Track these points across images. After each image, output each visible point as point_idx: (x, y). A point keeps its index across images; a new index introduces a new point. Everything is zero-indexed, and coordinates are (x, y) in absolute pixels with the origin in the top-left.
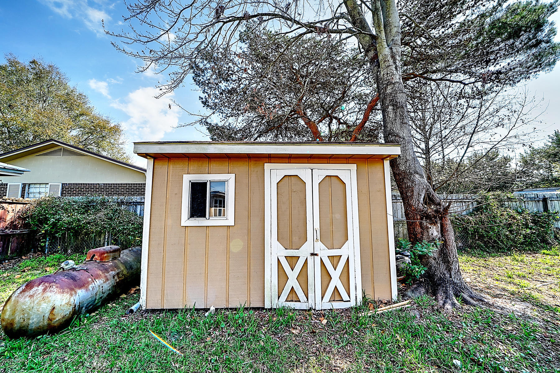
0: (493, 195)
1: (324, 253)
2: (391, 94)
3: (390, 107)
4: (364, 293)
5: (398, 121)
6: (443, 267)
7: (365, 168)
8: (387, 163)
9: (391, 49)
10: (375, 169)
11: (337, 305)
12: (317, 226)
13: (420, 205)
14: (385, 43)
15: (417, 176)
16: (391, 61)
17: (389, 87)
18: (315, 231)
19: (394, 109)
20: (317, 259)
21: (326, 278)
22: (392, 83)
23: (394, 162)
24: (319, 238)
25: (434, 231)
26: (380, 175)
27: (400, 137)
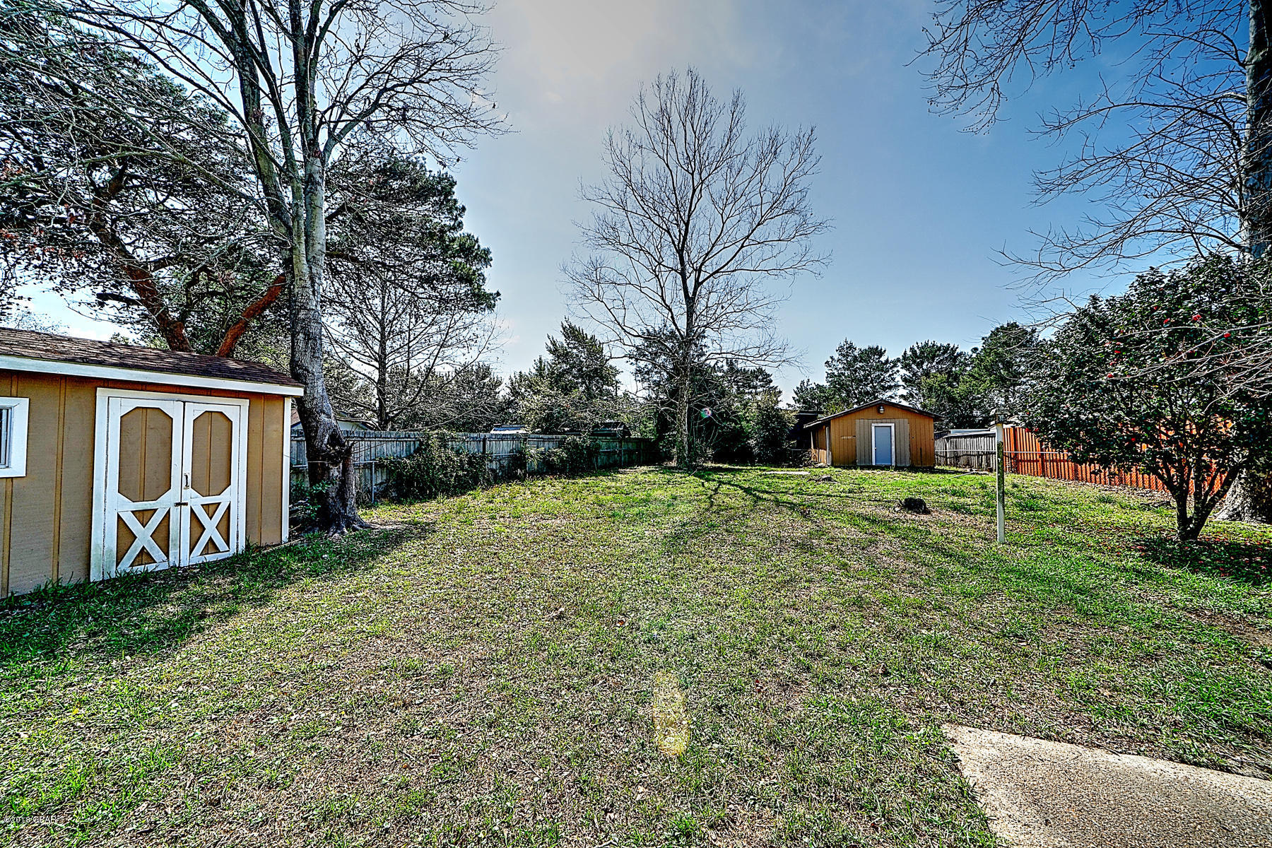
0: (437, 434)
1: (196, 501)
2: (304, 320)
3: (301, 335)
4: (247, 540)
5: (309, 354)
6: (339, 505)
7: (260, 404)
8: (288, 403)
9: (311, 268)
10: (275, 406)
11: (211, 558)
12: (188, 470)
13: (323, 446)
14: (304, 259)
15: (323, 415)
16: (309, 283)
17: (303, 312)
18: (184, 478)
19: (305, 339)
20: (186, 510)
21: (198, 530)
22: (305, 308)
23: (299, 401)
24: (190, 484)
25: (335, 472)
26: (279, 412)
27: (308, 372)
